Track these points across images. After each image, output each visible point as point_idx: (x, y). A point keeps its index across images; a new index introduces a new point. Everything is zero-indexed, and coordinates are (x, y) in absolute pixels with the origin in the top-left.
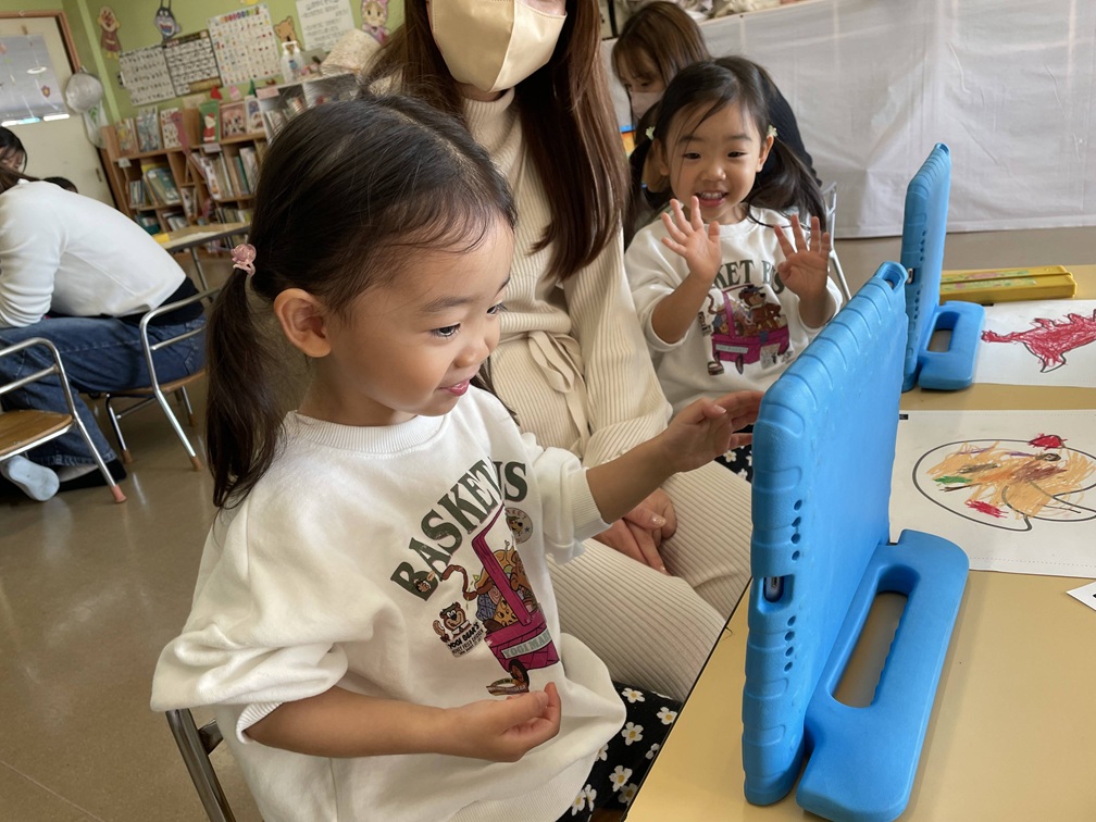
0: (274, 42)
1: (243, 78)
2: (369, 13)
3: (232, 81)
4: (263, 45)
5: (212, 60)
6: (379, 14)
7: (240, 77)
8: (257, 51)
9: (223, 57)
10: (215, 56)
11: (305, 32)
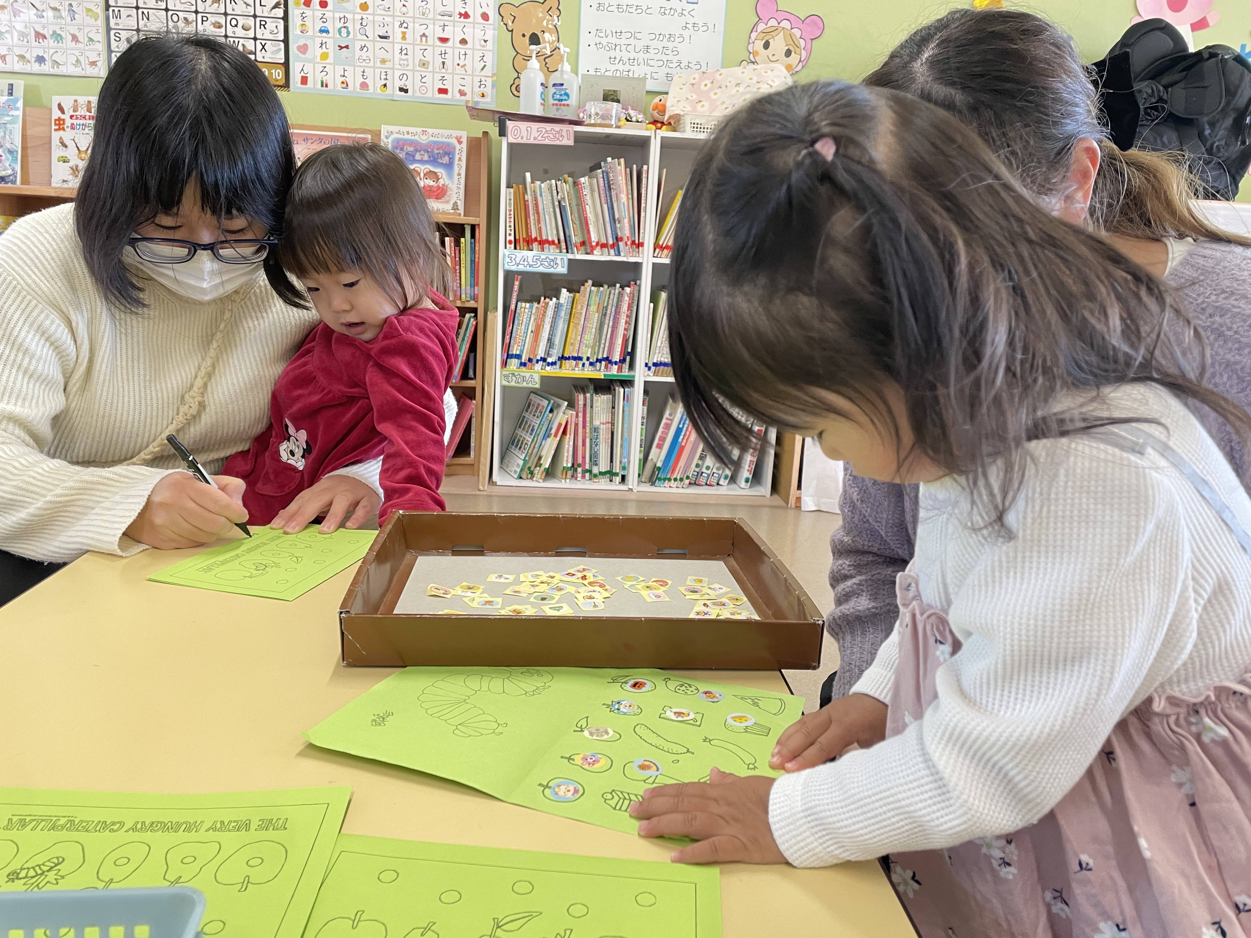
0: (490, 34)
1: (364, 86)
2: (766, 45)
3: (324, 85)
4: (454, 32)
5: (275, 28)
6: (788, 53)
7: (354, 81)
8: (432, 40)
9: (315, 25)
10: (285, 18)
11: (585, 39)
